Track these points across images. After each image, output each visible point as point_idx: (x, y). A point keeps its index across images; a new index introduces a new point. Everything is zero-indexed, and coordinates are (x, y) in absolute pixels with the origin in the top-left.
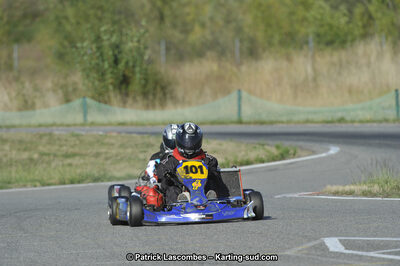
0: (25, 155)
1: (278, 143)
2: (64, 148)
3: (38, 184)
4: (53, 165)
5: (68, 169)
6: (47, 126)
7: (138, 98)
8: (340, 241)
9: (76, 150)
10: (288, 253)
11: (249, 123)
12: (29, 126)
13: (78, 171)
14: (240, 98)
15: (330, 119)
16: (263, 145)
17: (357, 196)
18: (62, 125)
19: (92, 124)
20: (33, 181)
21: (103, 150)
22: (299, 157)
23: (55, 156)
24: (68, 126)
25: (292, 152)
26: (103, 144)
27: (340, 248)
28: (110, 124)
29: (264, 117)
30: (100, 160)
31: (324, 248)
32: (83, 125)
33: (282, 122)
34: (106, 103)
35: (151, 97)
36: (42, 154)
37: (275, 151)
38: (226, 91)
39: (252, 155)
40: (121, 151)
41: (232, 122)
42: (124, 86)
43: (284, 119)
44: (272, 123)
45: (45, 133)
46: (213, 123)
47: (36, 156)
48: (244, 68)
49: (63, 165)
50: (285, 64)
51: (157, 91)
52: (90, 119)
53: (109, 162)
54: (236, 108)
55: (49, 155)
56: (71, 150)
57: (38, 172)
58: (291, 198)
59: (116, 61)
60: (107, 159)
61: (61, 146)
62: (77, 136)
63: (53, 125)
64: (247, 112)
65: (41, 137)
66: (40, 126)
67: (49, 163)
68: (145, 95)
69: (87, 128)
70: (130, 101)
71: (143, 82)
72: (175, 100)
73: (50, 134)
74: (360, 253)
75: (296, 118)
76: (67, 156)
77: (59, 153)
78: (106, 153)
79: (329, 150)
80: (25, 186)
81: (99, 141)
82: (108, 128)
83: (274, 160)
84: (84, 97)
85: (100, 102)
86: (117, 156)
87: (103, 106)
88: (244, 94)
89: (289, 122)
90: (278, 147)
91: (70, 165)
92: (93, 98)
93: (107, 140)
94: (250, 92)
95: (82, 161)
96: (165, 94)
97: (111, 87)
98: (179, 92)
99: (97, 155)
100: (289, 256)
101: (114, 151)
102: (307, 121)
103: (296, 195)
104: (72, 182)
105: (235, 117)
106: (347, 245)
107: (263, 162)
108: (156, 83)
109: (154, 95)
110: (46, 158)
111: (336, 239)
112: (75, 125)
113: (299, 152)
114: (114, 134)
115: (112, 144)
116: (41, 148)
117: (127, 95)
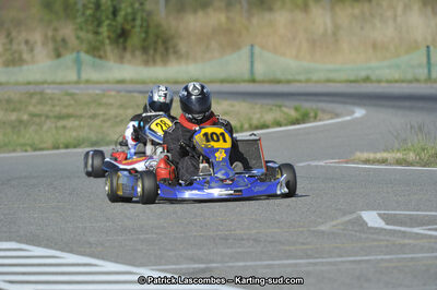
0: (13, 117)
1: (297, 104)
2: (58, 109)
3: (29, 148)
4: (45, 128)
5: (61, 132)
6: (37, 83)
7: (138, 53)
8: (379, 215)
9: (70, 110)
10: (322, 228)
11: (263, 82)
12: (17, 84)
13: (74, 134)
14: (252, 55)
15: (352, 78)
16: (280, 107)
17: (390, 164)
18: (54, 83)
19: (87, 81)
20: (24, 145)
21: (101, 111)
22: (320, 120)
23: (47, 117)
24: (61, 83)
25: (312, 114)
26: (100, 104)
27: (380, 224)
28: (107, 82)
29: (279, 75)
30: (97, 122)
31: (361, 223)
32: (78, 82)
33: (300, 81)
34: (100, 57)
35: (151, 52)
36: (33, 115)
37: (293, 114)
38: (235, 46)
39: (269, 117)
40: (121, 111)
41: (244, 81)
42: (121, 40)
43: (302, 77)
44: (288, 82)
45: (36, 92)
46: (222, 81)
47: (25, 117)
48: (255, 21)
49: (56, 127)
50: (299, 16)
51: (158, 45)
52: (84, 76)
53: (108, 124)
54: (248, 66)
55: (39, 116)
56: (65, 111)
57: (30, 135)
58: (317, 166)
59: (115, 13)
60: (104, 121)
61: (53, 106)
62: (72, 95)
63: (44, 82)
64: (260, 70)
65: (31, 95)
66: (29, 83)
67: (40, 125)
68: (145, 49)
69: (82, 86)
70: (128, 56)
71: (143, 35)
72: (178, 55)
73: (42, 93)
74: (403, 229)
75: (315, 77)
76: (60, 117)
77: (51, 114)
78: (104, 114)
79: (353, 112)
80: (14, 151)
81: (97, 101)
82: (105, 86)
83: (293, 123)
84: (78, 52)
85: (94, 56)
86: (116, 117)
87: (98, 61)
88: (257, 50)
89: (308, 81)
90: (296, 109)
91: (64, 127)
92: (87, 52)
93: (104, 100)
94: (262, 47)
95: (77, 123)
96: (167, 49)
97: (107, 41)
98: (182, 47)
99: (94, 116)
100: (323, 232)
101: (113, 112)
102: (329, 81)
103: (322, 163)
104: (67, 147)
105: (247, 76)
106: (387, 219)
107: (279, 125)
108: (157, 36)
109: (155, 50)
110: (37, 120)
111: (374, 213)
112: (69, 83)
113: (320, 115)
114: (113, 93)
115: (111, 105)
116: (31, 108)
117: (125, 49)
